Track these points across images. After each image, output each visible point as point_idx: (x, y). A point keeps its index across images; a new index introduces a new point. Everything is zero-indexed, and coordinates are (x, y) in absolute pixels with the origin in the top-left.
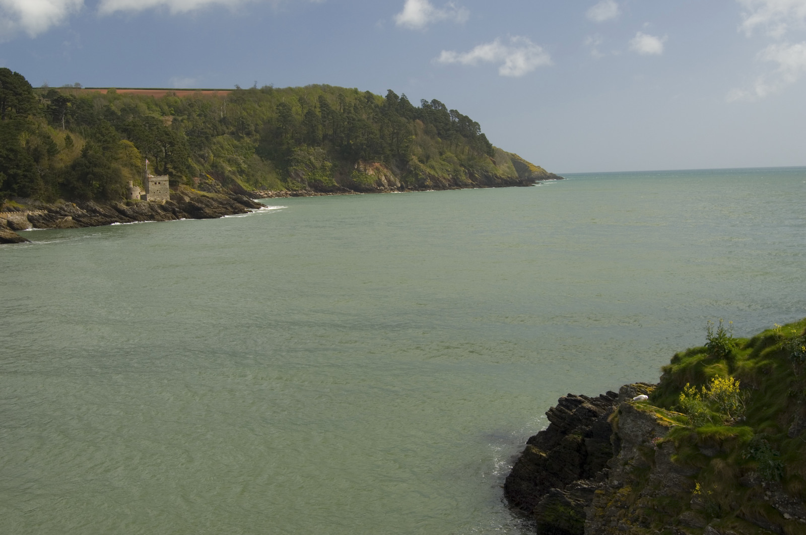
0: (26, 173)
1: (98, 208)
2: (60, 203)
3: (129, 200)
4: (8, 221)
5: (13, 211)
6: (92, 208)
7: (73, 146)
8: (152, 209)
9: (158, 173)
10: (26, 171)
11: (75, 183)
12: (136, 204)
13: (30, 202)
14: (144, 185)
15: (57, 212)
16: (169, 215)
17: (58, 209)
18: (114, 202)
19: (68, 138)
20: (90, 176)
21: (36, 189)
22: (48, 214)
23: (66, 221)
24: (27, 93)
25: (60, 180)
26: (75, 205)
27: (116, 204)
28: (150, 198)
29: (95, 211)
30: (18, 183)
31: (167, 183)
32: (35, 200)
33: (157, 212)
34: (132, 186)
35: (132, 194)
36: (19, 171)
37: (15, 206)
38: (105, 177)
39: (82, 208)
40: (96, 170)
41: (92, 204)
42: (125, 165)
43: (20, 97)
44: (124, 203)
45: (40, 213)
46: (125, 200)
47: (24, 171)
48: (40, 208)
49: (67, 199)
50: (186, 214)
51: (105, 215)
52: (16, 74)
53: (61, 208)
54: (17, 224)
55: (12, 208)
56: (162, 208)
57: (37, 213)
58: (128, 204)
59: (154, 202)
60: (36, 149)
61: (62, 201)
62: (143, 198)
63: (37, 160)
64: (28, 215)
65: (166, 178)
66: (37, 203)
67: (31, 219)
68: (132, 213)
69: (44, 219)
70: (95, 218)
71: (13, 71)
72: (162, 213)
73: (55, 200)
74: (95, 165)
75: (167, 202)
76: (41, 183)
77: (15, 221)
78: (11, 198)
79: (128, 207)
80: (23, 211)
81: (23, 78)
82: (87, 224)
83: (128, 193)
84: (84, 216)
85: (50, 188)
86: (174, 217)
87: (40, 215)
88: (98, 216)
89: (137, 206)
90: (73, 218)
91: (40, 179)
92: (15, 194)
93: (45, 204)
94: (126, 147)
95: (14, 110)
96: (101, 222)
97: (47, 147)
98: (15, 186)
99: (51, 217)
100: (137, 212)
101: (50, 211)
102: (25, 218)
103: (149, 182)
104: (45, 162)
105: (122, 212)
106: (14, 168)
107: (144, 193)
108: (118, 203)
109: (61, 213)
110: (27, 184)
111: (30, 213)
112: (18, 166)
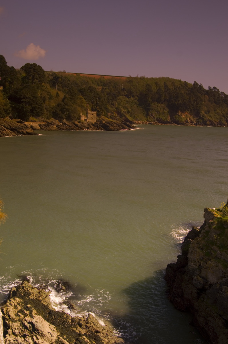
0: (39, 107)
1: (67, 123)
2: (52, 120)
3: (80, 121)
4: (31, 126)
5: (33, 122)
6: (64, 123)
7: (59, 97)
8: (88, 125)
9: (93, 110)
10: (40, 106)
11: (59, 112)
12: (82, 122)
13: (40, 118)
14: (87, 115)
15: (50, 123)
16: (96, 128)
17: (51, 122)
18: (73, 121)
19: (57, 93)
20: (65, 109)
21: (43, 113)
22: (47, 124)
23: (54, 127)
24: (43, 74)
25: (53, 110)
26: (58, 121)
27: (74, 122)
28: (88, 120)
29: (65, 124)
30: (36, 110)
31: (96, 115)
32: (42, 118)
33: (90, 126)
34: (81, 115)
35: (81, 118)
36: (37, 106)
37: (34, 120)
38: (71, 110)
39: (60, 122)
40: (67, 107)
41: (64, 121)
42: (79, 106)
43: (40, 75)
44: (78, 122)
45: (44, 123)
46: (78, 121)
47: (39, 106)
48: (44, 121)
49: (55, 118)
50: (102, 128)
51: (69, 126)
52: (39, 66)
53: (52, 122)
54: (34, 127)
55: (33, 120)
56: (93, 125)
57: (43, 123)
58: (79, 122)
59: (90, 122)
60: (44, 97)
61: (53, 119)
62: (86, 120)
63: (44, 102)
64: (39, 124)
65: (96, 112)
66: (43, 119)
67: (40, 125)
68: (80, 126)
69: (45, 126)
70: (65, 127)
71: (38, 64)
72: (93, 127)
73: (50, 118)
74: (67, 105)
75: (95, 123)
76: (45, 111)
77: (33, 126)
78: (33, 116)
79: (79, 124)
80: (37, 122)
81: (42, 68)
82: (62, 129)
83: (80, 118)
84: (61, 126)
85: (49, 113)
86: (97, 129)
87: (44, 124)
88: (66, 126)
89: (83, 123)
90: (57, 126)
91: (45, 109)
92: (34, 115)
93: (46, 120)
94: (80, 99)
95: (37, 81)
96: (67, 129)
97: (49, 96)
98: (35, 112)
99: (48, 125)
100: (82, 126)
101: (48, 122)
102: (38, 125)
103: (88, 114)
104: (47, 102)
105: (77, 125)
106: (35, 104)
107: (86, 118)
108: (75, 122)
109: (52, 124)
110: (40, 111)
111: (40, 123)
112: (36, 103)
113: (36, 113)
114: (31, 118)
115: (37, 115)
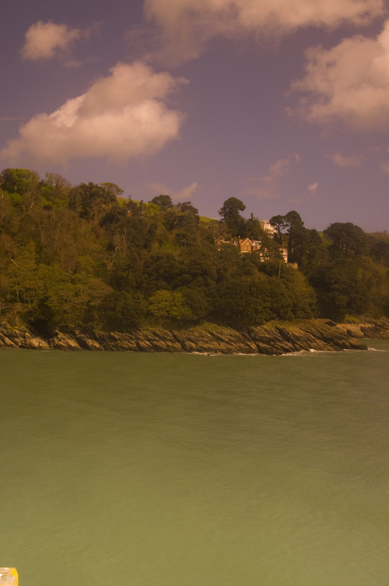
2: (383, 320)
4: (348, 330)
13: (363, 317)
17: (382, 324)
21: (367, 309)
22: (375, 328)
25: (384, 303)
30: (356, 304)
32: (367, 316)
36: (358, 296)
37: (353, 319)
43: (358, 243)
47: (361, 295)
48: (369, 322)
52: (356, 227)
54: (354, 333)
55: (351, 321)
57: (368, 325)
60: (369, 280)
61: (385, 318)
63: (369, 289)
64: (361, 327)
66: (367, 319)
67: (363, 329)
69: (372, 330)
71: (355, 224)
73: (380, 317)
77: (352, 330)
78: (350, 313)
80: (358, 324)
81: (361, 229)
85: (377, 308)
87: (369, 328)
91: (371, 302)
92: (353, 311)
93: (373, 320)
98: (354, 306)
99: (377, 330)
101: (376, 324)
102: (359, 329)
104: (374, 289)
106: (354, 293)
109: (383, 327)
110: (362, 304)
112: (357, 291)
113: (355, 308)
114: (348, 317)
115: (358, 312)
